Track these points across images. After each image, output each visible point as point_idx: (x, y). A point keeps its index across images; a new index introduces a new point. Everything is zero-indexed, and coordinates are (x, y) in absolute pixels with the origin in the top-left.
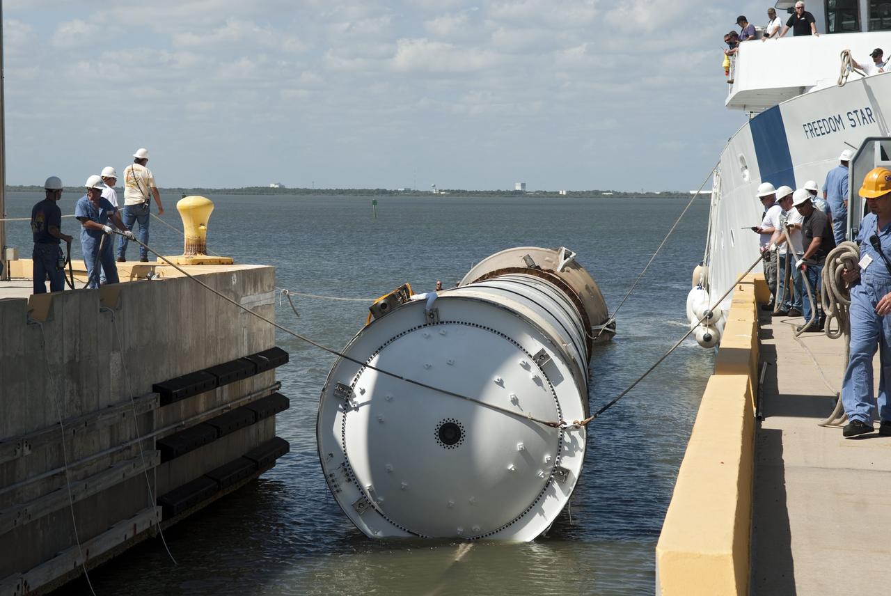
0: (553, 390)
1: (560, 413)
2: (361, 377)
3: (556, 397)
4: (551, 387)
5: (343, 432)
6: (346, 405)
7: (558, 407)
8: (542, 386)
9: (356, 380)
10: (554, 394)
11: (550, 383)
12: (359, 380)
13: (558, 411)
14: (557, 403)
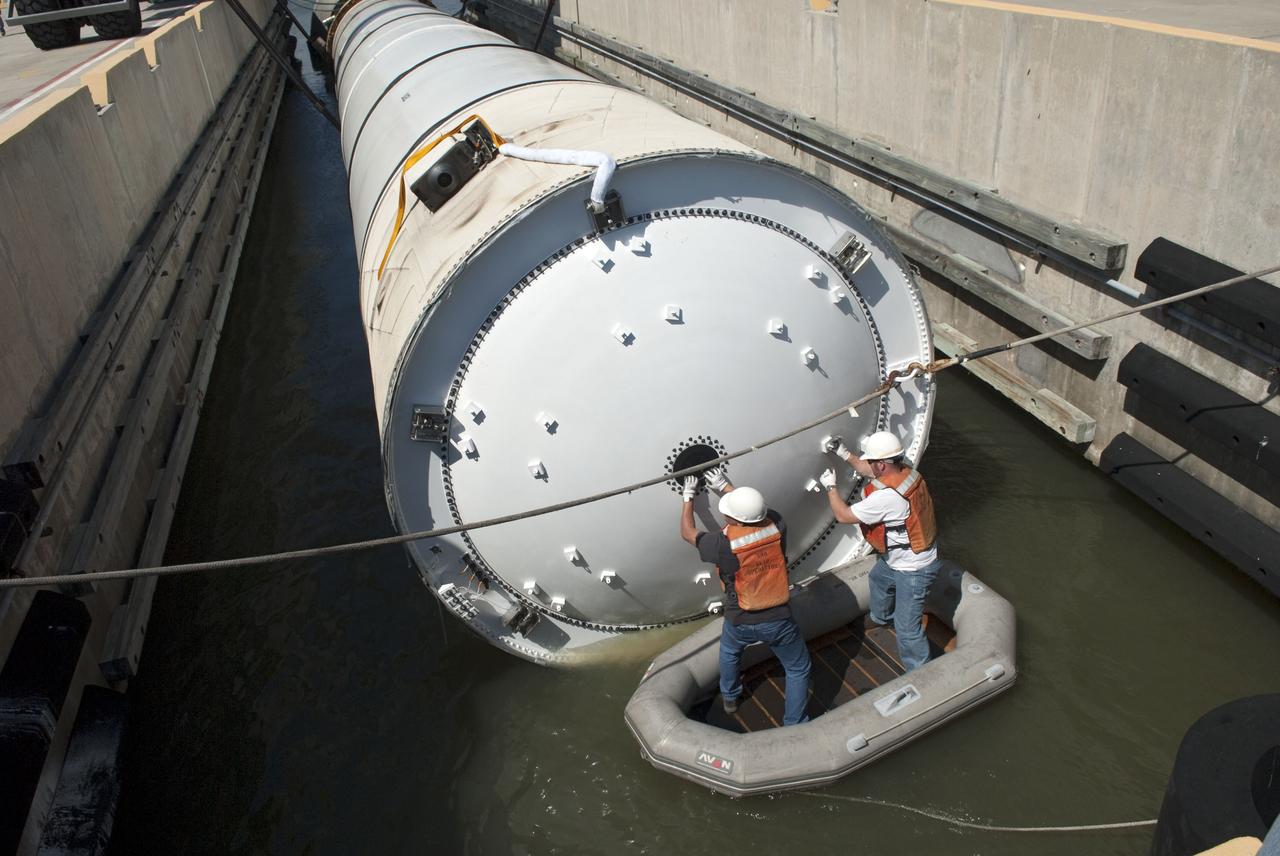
0: (868, 313)
1: (881, 353)
2: (464, 383)
3: (874, 326)
4: (865, 307)
5: (450, 501)
6: (444, 449)
7: (877, 343)
8: (852, 314)
9: (454, 392)
10: (871, 319)
11: (862, 301)
12: (462, 391)
13: (879, 349)
14: (875, 336)
